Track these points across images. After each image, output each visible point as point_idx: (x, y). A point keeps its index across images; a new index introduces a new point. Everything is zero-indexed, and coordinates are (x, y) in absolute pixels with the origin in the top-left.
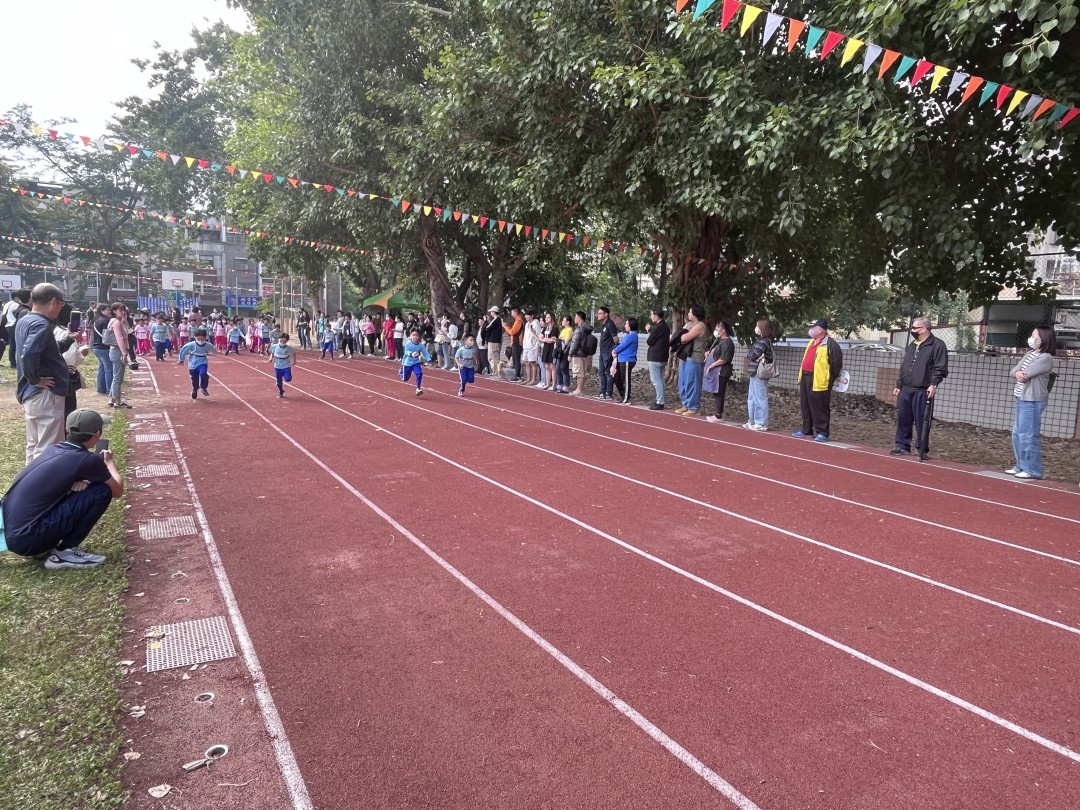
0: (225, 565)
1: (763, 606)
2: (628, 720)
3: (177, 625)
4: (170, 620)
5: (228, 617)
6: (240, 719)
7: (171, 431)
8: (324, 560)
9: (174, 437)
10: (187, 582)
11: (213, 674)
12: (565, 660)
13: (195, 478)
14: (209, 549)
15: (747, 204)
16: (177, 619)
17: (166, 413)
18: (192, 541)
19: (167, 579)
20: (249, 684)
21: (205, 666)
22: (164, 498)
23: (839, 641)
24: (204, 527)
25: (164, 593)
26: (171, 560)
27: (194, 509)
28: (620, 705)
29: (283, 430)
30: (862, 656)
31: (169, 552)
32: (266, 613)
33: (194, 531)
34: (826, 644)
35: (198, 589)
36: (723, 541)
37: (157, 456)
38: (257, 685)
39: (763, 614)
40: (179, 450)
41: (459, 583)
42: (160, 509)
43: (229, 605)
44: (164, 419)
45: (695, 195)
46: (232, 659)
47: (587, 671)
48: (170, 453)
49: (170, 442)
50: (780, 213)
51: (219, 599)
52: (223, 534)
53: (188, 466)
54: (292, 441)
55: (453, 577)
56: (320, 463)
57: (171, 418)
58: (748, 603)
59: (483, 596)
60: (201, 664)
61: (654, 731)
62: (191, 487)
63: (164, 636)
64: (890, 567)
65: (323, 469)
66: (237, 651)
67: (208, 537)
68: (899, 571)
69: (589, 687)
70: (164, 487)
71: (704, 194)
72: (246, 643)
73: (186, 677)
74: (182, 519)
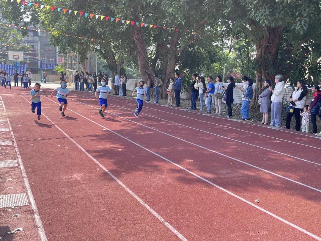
0: (28, 178)
1: (242, 197)
2: (168, 228)
3: (8, 195)
4: (5, 194)
5: (27, 193)
6: (28, 222)
7: (10, 127)
8: (67, 177)
9: (11, 130)
10: (12, 182)
11: (19, 210)
12: (152, 211)
13: (19, 146)
14: (22, 172)
15: (282, 19)
16: (9, 193)
17: (8, 120)
18: (16, 169)
19: (5, 181)
20: (32, 212)
21: (17, 207)
22: (5, 153)
23: (266, 209)
24: (21, 164)
25: (3, 185)
26: (7, 175)
27: (18, 158)
28: (166, 224)
29: (60, 128)
30: (272, 214)
31: (6, 172)
32: (41, 193)
33: (17, 165)
34: (259, 210)
35: (16, 185)
36: (240, 175)
37: (3, 137)
38: (35, 213)
39: (240, 200)
40: (13, 135)
41: (120, 185)
42: (3, 157)
43: (28, 190)
44: (7, 122)
45: (256, 14)
46: (27, 206)
47: (159, 214)
48: (9, 136)
49: (9, 132)
50: (296, 23)
51: (24, 188)
52: (28, 167)
53: (16, 141)
54: (63, 132)
55: (118, 183)
56: (73, 141)
57: (11, 122)
58: (236, 196)
59: (128, 190)
60: (15, 207)
61: (175, 231)
62: (17, 149)
63: (3, 198)
64: (308, 186)
65: (74, 143)
66: (29, 203)
67: (22, 167)
68: (311, 188)
69: (157, 218)
70: (5, 149)
71: (260, 15)
72: (32, 201)
73: (10, 210)
74: (12, 161)
